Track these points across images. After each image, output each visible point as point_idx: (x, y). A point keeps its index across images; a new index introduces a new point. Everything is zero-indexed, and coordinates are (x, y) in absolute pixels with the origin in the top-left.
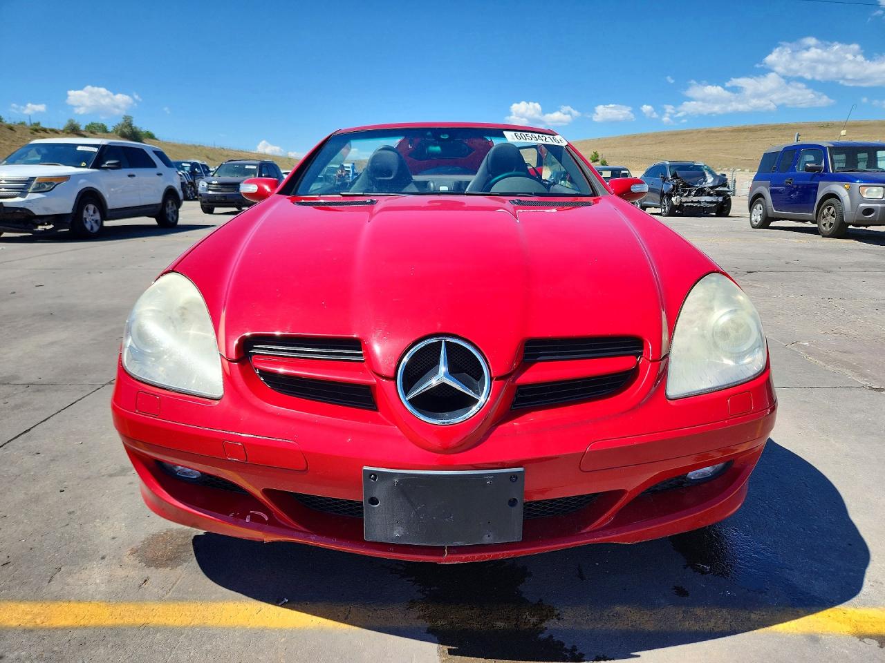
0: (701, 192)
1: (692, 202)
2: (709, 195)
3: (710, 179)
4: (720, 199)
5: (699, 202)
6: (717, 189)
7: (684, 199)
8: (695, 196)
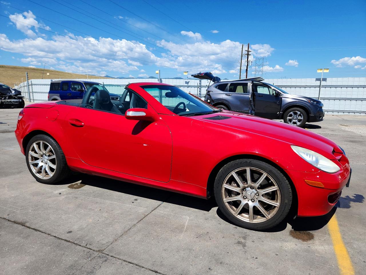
0: (10, 97)
1: (7, 102)
2: (15, 98)
3: (13, 92)
4: (21, 100)
5: (10, 102)
6: (18, 96)
7: (3, 101)
8: (8, 99)
